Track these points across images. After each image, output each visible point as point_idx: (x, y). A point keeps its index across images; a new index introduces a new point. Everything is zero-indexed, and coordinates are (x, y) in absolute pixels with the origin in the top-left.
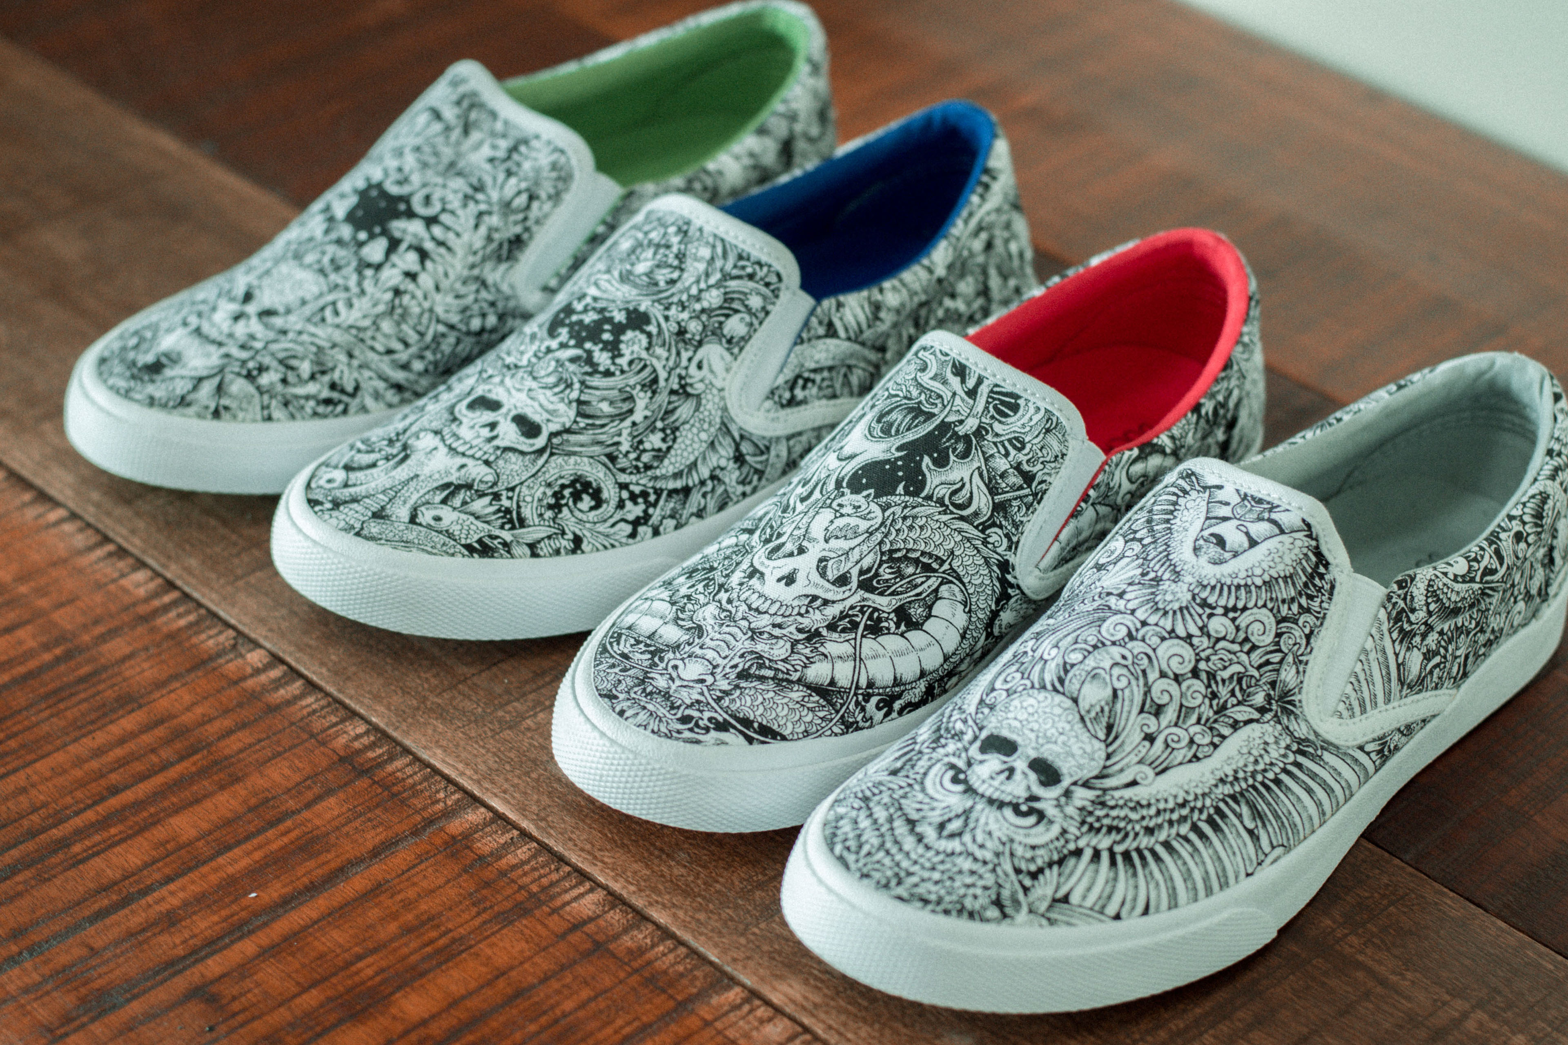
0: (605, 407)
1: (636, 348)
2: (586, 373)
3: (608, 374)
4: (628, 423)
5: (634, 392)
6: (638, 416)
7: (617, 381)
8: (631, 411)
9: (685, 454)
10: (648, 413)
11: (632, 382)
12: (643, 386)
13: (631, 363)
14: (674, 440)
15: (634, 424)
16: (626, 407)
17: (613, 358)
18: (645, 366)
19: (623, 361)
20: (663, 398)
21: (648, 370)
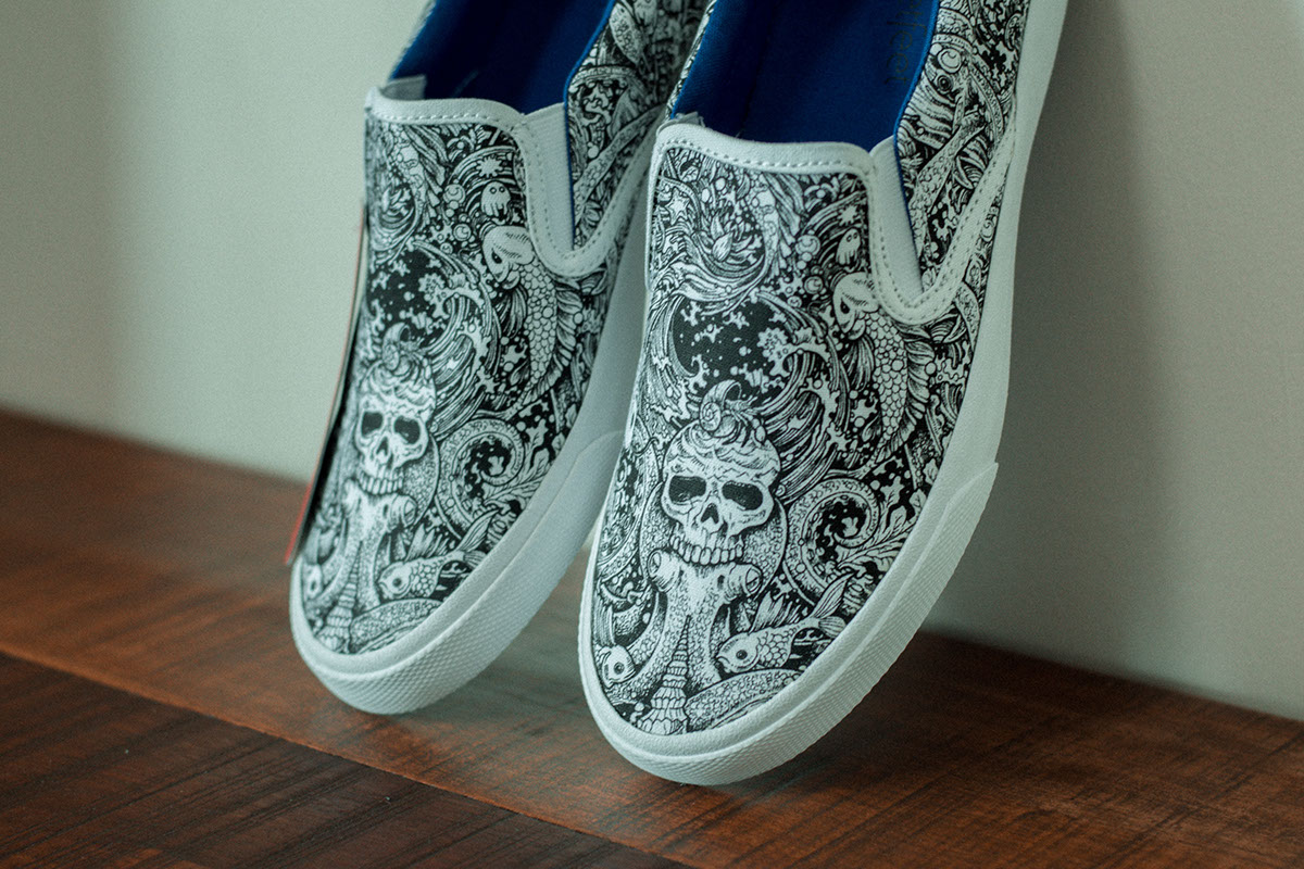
0: (796, 423)
1: (779, 347)
2: (754, 405)
3: (774, 392)
4: (827, 420)
5: (810, 388)
6: (831, 406)
7: (788, 392)
8: (821, 407)
9: (895, 397)
10: (837, 394)
11: (800, 382)
12: (813, 376)
13: (785, 366)
14: (877, 395)
15: (832, 416)
16: (813, 406)
17: (766, 372)
18: (801, 357)
19: (778, 369)
20: (837, 369)
21: (806, 357)
